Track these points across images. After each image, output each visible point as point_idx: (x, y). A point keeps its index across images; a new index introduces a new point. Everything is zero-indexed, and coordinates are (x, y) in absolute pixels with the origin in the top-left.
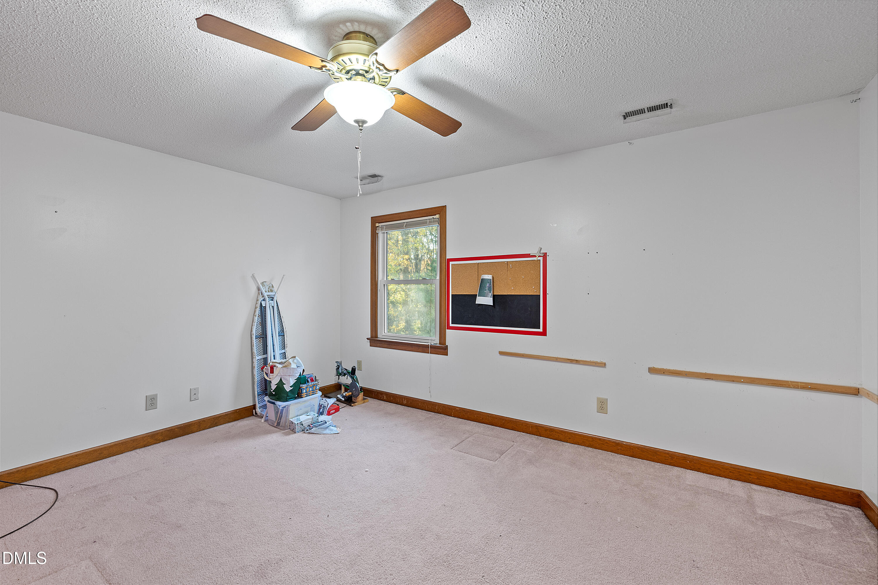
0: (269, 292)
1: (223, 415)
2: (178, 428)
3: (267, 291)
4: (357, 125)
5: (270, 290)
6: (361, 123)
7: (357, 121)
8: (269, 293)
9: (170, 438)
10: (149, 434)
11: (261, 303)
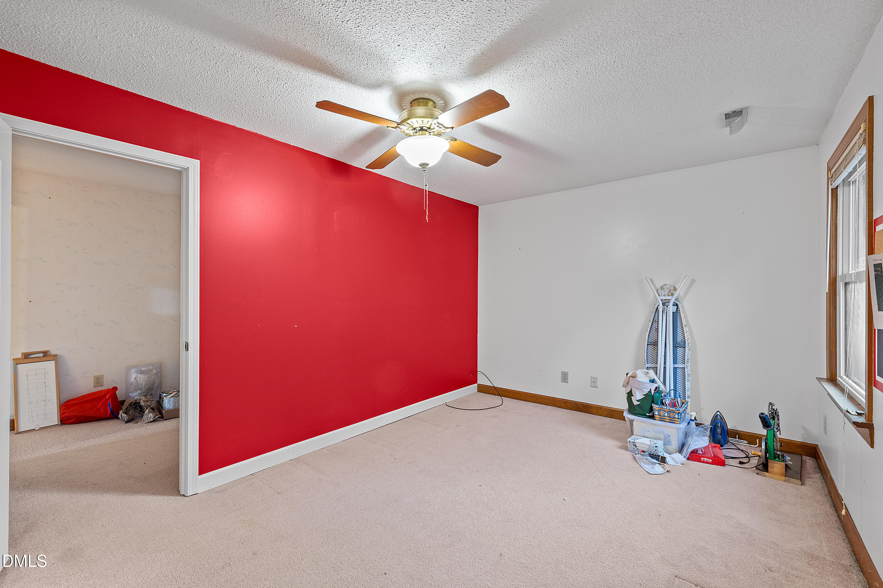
0: (668, 295)
1: (618, 411)
2: (581, 404)
3: (666, 295)
4: (421, 167)
5: (671, 294)
6: (423, 165)
7: (421, 165)
8: (669, 297)
9: (576, 410)
10: (562, 400)
11: (657, 307)
